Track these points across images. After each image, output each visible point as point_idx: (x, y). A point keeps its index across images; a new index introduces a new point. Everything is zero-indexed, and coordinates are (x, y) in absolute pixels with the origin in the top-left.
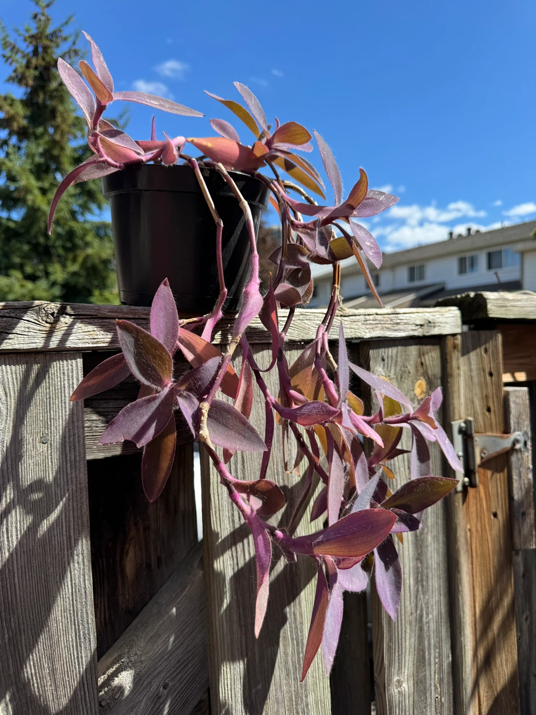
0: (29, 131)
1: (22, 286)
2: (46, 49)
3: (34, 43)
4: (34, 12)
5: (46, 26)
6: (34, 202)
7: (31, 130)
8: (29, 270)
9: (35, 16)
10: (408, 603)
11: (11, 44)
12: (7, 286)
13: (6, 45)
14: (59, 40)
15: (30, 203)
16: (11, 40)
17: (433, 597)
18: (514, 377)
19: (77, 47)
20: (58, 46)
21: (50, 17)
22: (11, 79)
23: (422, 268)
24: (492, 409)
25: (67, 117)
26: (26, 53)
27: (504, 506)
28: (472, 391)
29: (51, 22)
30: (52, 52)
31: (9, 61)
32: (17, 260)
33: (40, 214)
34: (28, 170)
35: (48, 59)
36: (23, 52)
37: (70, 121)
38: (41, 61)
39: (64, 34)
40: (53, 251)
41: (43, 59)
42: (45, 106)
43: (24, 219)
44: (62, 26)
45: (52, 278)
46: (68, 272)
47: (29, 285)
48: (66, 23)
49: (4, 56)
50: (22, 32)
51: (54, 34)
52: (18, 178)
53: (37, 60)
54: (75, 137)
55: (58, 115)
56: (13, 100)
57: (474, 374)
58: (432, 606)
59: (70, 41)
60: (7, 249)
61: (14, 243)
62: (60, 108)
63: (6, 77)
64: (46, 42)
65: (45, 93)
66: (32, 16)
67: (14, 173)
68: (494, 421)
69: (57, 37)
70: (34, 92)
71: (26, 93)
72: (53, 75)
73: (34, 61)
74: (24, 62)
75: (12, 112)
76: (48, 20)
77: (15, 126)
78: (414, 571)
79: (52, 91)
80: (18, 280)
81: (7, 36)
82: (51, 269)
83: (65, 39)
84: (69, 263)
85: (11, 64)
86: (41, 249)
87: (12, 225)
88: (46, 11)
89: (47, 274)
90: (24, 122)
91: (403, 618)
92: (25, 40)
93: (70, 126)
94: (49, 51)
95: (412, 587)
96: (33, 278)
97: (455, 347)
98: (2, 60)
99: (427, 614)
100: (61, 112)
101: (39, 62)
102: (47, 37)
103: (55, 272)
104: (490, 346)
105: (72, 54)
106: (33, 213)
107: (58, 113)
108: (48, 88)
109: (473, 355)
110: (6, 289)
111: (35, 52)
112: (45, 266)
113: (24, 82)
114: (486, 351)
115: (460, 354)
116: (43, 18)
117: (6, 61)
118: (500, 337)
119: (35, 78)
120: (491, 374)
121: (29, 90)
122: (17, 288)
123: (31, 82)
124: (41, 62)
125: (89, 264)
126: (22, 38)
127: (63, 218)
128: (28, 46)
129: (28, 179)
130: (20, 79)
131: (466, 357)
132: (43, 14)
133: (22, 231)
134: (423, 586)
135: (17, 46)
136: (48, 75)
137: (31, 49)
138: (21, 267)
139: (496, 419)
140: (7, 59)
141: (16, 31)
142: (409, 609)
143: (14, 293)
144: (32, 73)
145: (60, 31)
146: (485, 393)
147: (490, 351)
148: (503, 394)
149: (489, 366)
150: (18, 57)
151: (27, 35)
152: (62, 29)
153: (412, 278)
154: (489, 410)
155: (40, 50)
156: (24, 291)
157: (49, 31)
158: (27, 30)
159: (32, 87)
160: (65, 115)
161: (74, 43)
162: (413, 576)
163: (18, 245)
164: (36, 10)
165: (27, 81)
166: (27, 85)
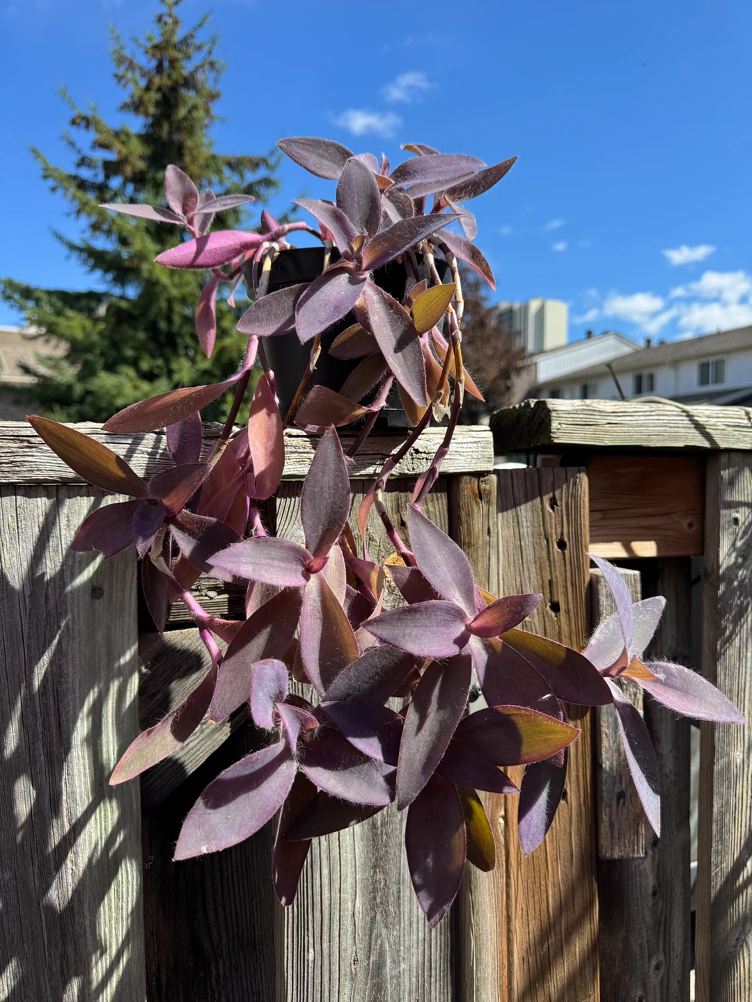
0: (147, 177)
1: (136, 387)
2: (173, 62)
3: (158, 56)
4: (158, 13)
5: (173, 32)
6: (150, 272)
7: (150, 175)
8: (145, 365)
9: (160, 19)
10: (347, 942)
11: (127, 58)
12: (115, 386)
13: (121, 60)
14: (191, 50)
15: (145, 274)
16: (127, 53)
17: (410, 932)
18: (628, 548)
19: (213, 58)
20: (188, 57)
21: (179, 19)
22: (125, 107)
23: (719, 365)
24: (562, 606)
25: (197, 155)
26: (147, 70)
27: (581, 779)
28: (521, 573)
29: (180, 25)
30: (182, 67)
31: (123, 82)
32: (129, 353)
33: (158, 289)
34: (144, 229)
35: (174, 76)
36: (141, 69)
37: (202, 161)
38: (167, 79)
39: (197, 41)
40: (179, 341)
41: (169, 76)
42: (171, 142)
43: (141, 297)
44: (195, 29)
45: (176, 377)
46: (197, 370)
47: (145, 386)
48: (200, 25)
49: (116, 76)
50: (142, 41)
51: (185, 41)
52: (130, 240)
53: (161, 79)
54: (210, 183)
55: (186, 152)
56: (128, 135)
57: (527, 542)
58: (409, 948)
59: (206, 48)
60: (116, 337)
61: (127, 331)
62: (189, 143)
63: (119, 103)
64: (174, 53)
65: (171, 124)
66: (155, 18)
67: (125, 234)
68: (565, 628)
69: (188, 45)
70: (156, 123)
71: (145, 126)
72: (182, 99)
73: (157, 81)
74: (143, 83)
75: (125, 151)
76: (176, 22)
77: (128, 170)
78: (365, 887)
79: (179, 122)
80: (131, 380)
81: (122, 48)
82: (174, 366)
83: (199, 48)
84: (199, 358)
85: (125, 85)
86: (163, 338)
87: (124, 305)
88: (175, 10)
89: (170, 373)
90: (141, 165)
91: (335, 968)
92: (147, 52)
93: (201, 167)
94: (178, 65)
95: (359, 916)
96: (150, 377)
97: (480, 495)
98: (114, 81)
99: (396, 962)
100: (189, 148)
101: (163, 81)
102: (175, 46)
103: (181, 370)
104: (562, 494)
105: (207, 67)
106: (151, 288)
107: (186, 150)
108: (175, 116)
109: (525, 510)
110: (114, 392)
111: (159, 68)
112: (167, 361)
113: (142, 109)
114: (553, 503)
115: (494, 508)
116: (170, 21)
117: (119, 82)
118: (584, 480)
119: (157, 104)
120: (562, 545)
121: (150, 120)
122: (128, 389)
123: (152, 110)
124: (167, 82)
125: (225, 359)
126: (142, 50)
127: (192, 295)
128: (150, 60)
129: (142, 241)
130: (137, 106)
131: (510, 514)
132: (170, 15)
133: (136, 312)
134: (386, 914)
135: (135, 61)
136: (176, 98)
137: (154, 63)
138: (134, 363)
139: (570, 625)
140: (119, 78)
141: (135, 40)
142: (348, 955)
143: (125, 397)
144: (154, 96)
145: (192, 36)
146: (547, 577)
147: (562, 504)
148: (587, 580)
149: (559, 531)
150: (137, 75)
151: (149, 45)
152: (194, 34)
153: (704, 380)
154: (555, 607)
155: (166, 64)
156: (138, 394)
157: (177, 38)
158: (149, 39)
159: (154, 116)
160: (195, 152)
161: (210, 52)
162: (363, 895)
163: (130, 332)
164: (163, 9)
165: (146, 107)
166: (146, 114)
